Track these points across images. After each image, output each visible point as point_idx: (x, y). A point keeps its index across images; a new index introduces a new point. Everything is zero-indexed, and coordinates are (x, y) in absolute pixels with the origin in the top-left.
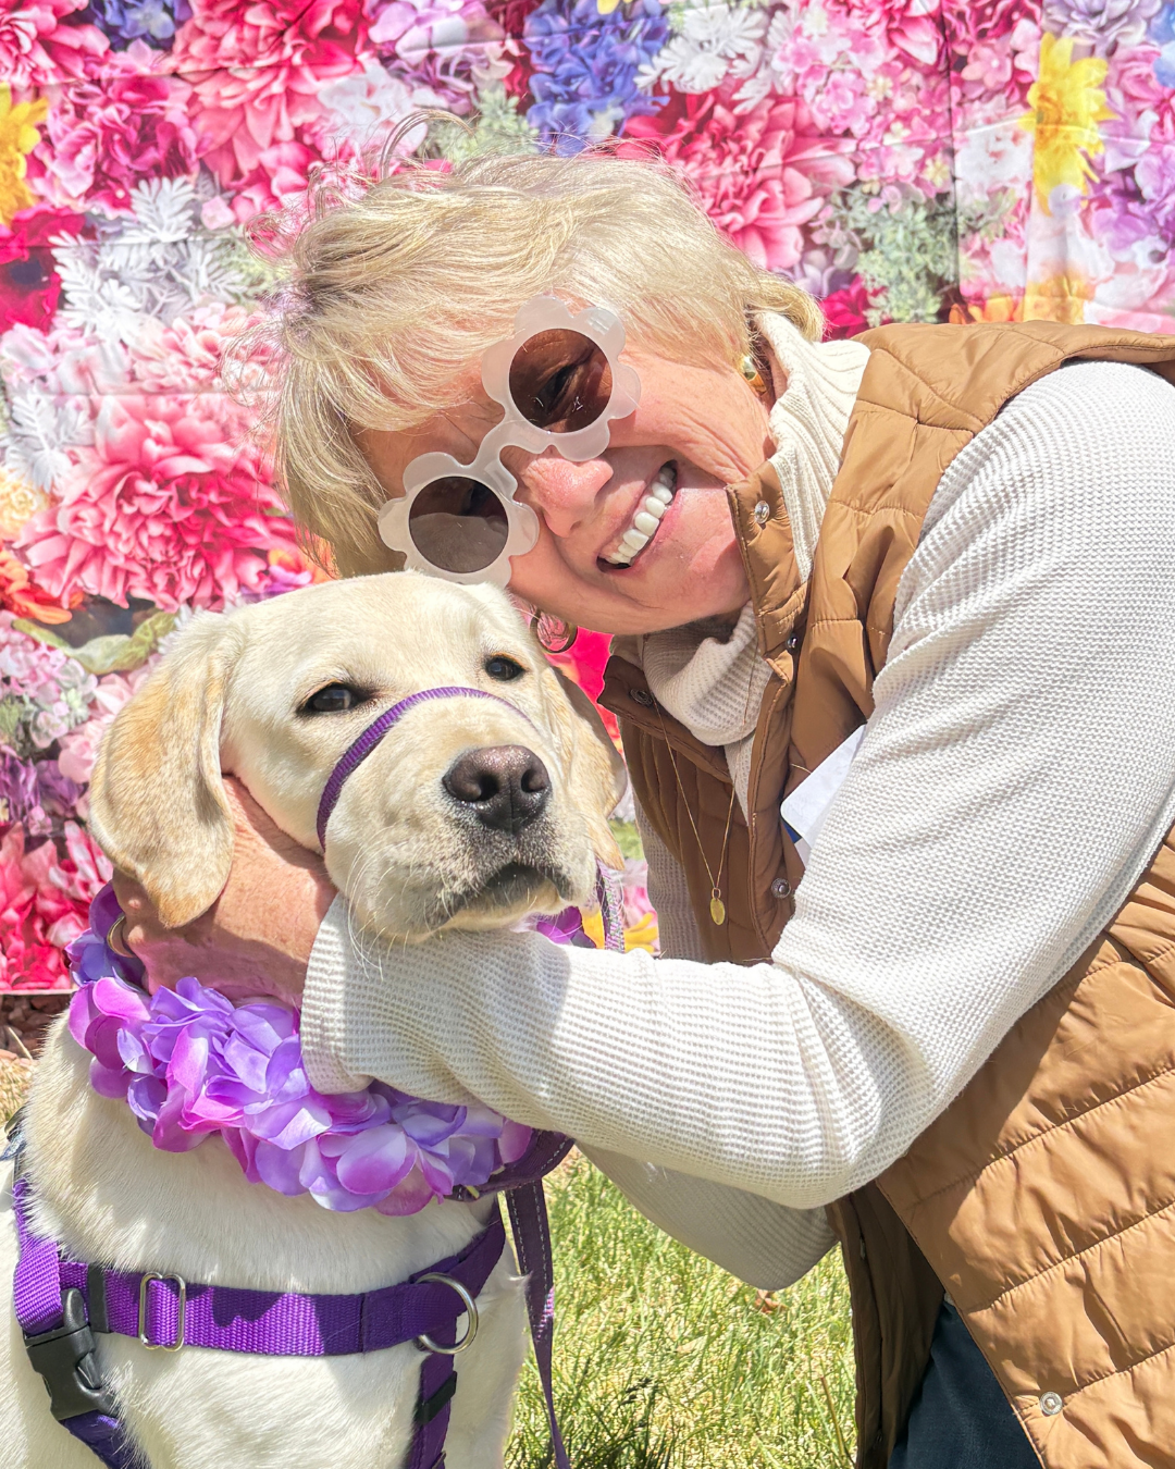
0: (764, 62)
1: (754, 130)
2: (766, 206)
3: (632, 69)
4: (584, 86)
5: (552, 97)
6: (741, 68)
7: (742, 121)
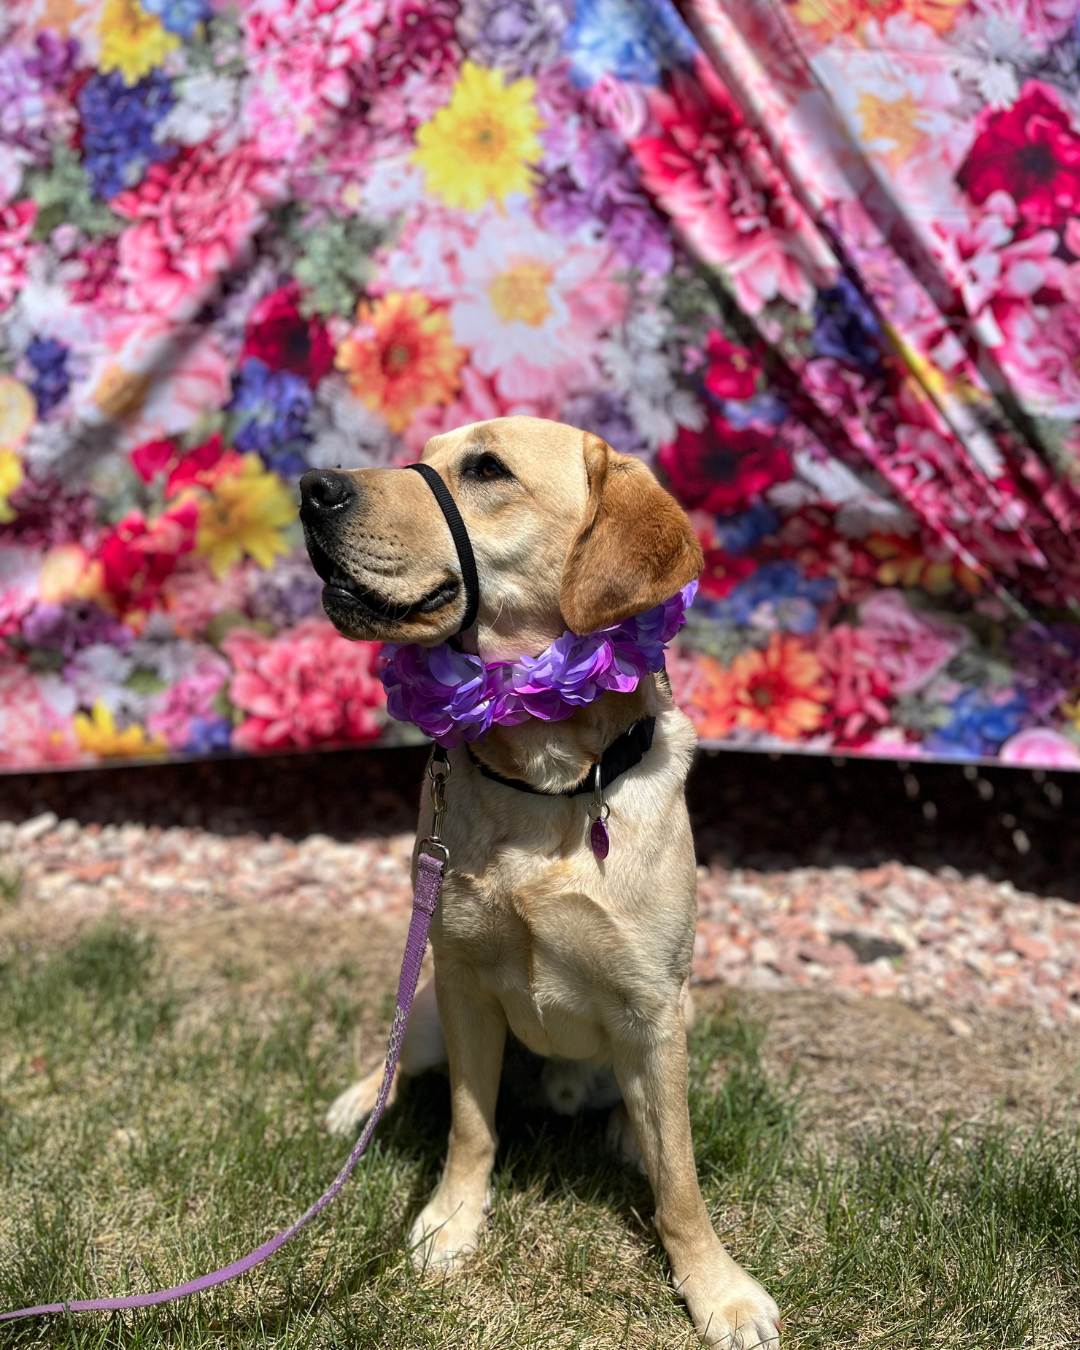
0: (236, 117)
1: (227, 167)
2: (229, 221)
3: (149, 129)
4: (119, 141)
5: (99, 152)
6: (222, 123)
7: (221, 162)
